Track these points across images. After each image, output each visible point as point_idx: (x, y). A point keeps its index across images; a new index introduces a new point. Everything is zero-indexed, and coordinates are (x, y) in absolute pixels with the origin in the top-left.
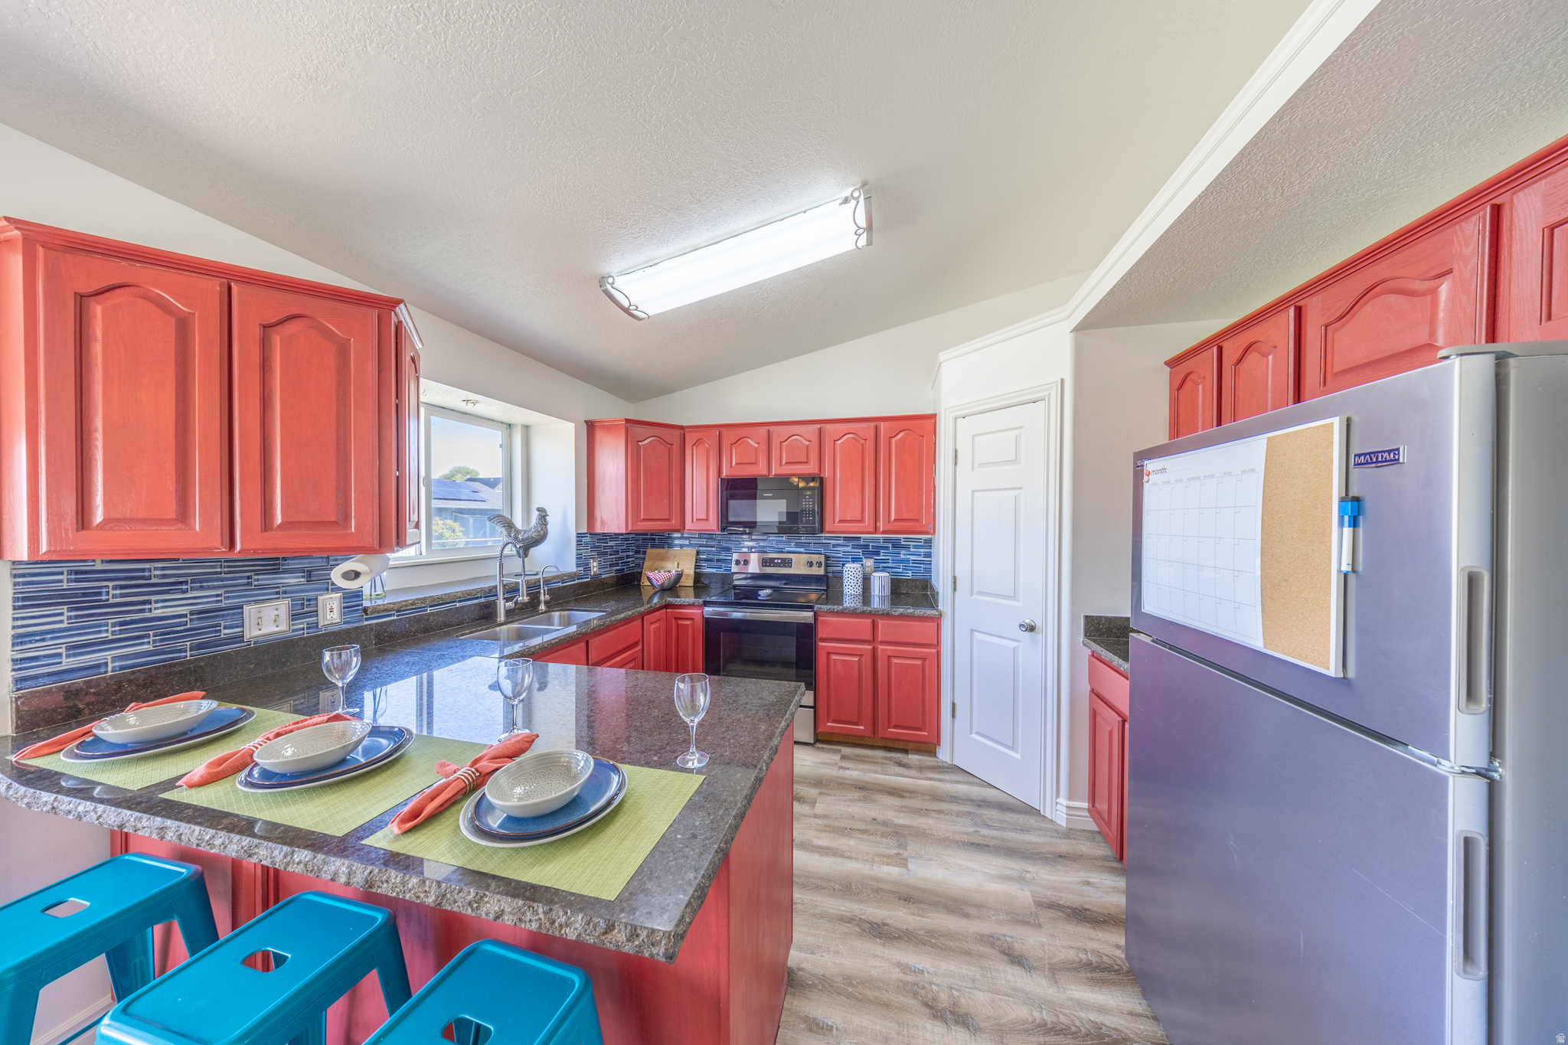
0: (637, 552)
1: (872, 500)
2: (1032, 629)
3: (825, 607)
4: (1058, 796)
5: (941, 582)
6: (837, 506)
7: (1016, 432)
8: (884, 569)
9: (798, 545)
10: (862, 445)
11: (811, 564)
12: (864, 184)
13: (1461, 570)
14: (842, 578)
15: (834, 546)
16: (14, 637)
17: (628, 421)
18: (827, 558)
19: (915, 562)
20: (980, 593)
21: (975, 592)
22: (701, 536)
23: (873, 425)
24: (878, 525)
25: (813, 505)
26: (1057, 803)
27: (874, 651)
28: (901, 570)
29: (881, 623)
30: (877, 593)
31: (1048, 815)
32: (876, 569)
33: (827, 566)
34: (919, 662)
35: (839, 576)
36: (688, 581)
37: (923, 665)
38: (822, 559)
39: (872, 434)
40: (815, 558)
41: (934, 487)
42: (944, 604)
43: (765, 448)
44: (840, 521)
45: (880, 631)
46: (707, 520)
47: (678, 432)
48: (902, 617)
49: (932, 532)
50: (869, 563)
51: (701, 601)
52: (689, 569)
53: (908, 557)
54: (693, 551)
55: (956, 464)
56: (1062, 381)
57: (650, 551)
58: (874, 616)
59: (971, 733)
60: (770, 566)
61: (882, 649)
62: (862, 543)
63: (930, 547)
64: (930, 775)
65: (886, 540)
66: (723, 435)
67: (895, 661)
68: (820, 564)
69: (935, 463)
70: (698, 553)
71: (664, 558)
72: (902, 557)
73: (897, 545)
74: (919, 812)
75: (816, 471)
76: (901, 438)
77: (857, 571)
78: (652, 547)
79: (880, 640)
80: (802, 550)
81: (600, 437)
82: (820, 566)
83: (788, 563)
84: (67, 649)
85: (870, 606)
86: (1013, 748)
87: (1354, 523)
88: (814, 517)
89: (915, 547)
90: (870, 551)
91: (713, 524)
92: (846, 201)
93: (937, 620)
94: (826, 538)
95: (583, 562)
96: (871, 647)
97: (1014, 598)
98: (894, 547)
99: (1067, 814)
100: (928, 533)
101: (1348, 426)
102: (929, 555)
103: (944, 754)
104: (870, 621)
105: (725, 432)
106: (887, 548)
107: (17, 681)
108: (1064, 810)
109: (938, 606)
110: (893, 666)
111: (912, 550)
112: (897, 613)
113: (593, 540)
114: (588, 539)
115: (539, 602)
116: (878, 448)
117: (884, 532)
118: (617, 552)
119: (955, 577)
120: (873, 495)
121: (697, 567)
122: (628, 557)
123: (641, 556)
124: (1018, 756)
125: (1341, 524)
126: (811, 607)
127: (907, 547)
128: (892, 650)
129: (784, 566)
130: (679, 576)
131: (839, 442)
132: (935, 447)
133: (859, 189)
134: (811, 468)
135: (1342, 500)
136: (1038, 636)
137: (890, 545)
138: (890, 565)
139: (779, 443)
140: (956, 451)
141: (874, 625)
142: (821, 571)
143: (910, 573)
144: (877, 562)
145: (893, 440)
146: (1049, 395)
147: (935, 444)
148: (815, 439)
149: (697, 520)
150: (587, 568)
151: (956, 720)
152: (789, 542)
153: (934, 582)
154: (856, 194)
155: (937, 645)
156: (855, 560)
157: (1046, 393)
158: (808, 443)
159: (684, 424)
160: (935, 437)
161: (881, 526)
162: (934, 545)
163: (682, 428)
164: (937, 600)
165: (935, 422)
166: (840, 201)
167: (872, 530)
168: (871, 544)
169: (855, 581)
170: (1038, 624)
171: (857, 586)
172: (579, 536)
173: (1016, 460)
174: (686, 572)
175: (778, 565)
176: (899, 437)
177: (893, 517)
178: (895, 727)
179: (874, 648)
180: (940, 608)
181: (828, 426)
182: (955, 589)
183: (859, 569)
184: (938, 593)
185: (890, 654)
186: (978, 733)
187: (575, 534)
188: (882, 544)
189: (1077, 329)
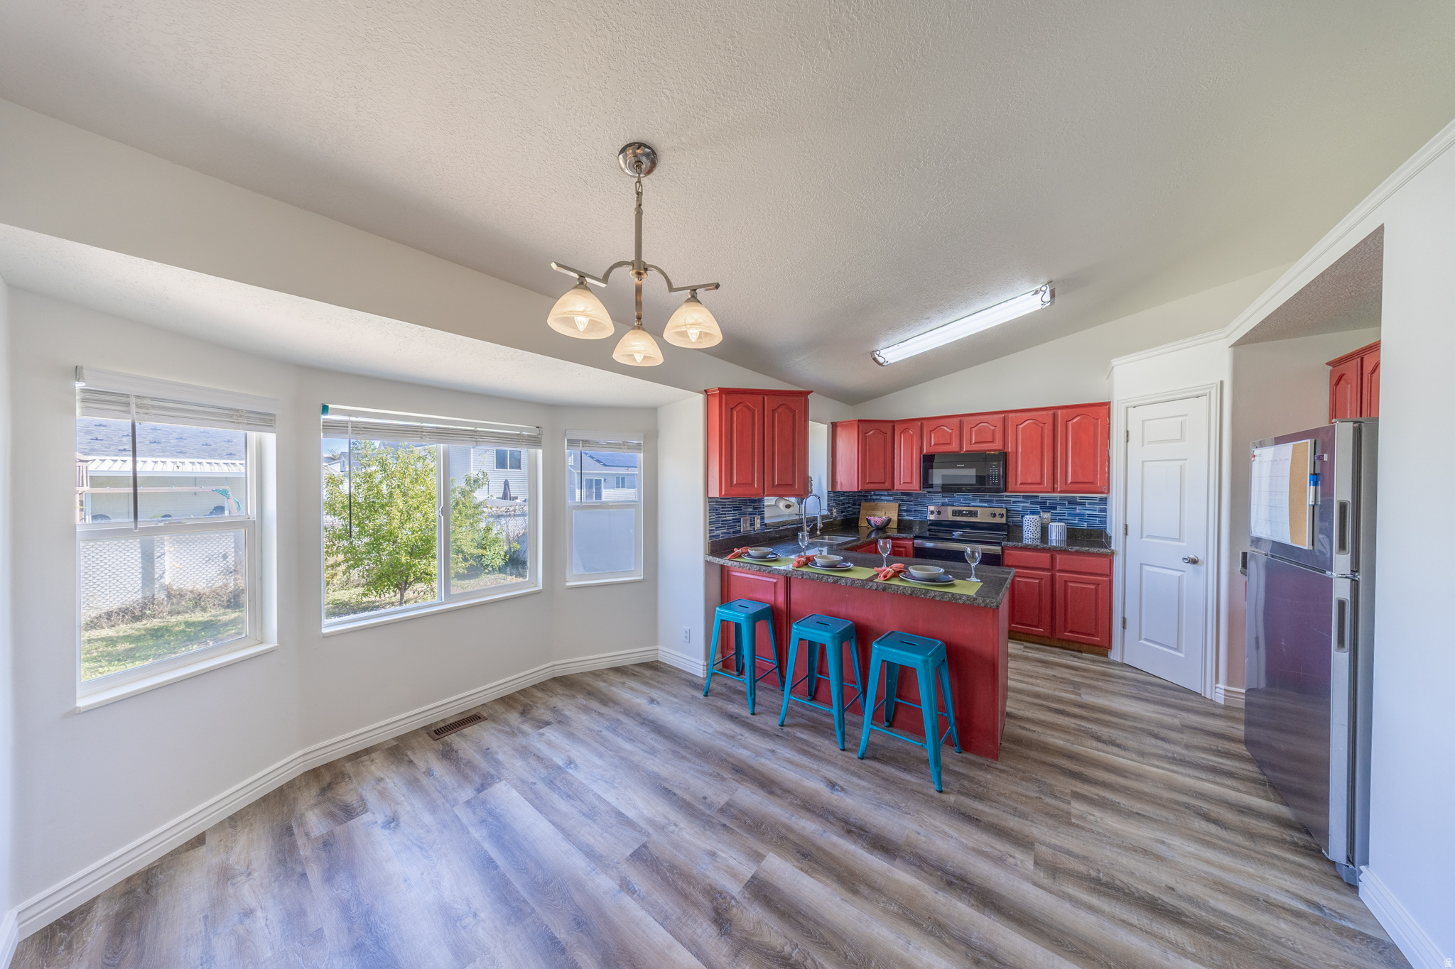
0: (854, 504)
1: (1050, 468)
2: (1194, 562)
3: (1011, 544)
4: (1217, 681)
5: (1114, 529)
6: (1019, 472)
7: (1182, 418)
8: (1060, 520)
9: (982, 501)
10: (1042, 427)
11: (994, 515)
12: (1050, 282)
13: (1337, 501)
14: (1021, 527)
15: (1014, 502)
16: (710, 522)
17: (859, 421)
18: (1008, 511)
19: (1090, 515)
20: (1148, 536)
21: (1145, 535)
22: (903, 494)
23: (1051, 412)
24: (1056, 486)
25: (999, 471)
26: (1216, 687)
27: (1053, 577)
28: (1076, 522)
29: (1058, 557)
30: (1054, 537)
31: (1208, 696)
32: (1053, 520)
33: (1008, 517)
34: (1093, 587)
35: (1019, 526)
36: (894, 525)
37: (1096, 590)
38: (1004, 512)
39: (1050, 420)
40: (998, 511)
41: (1109, 458)
42: (1116, 545)
43: (958, 432)
44: (1022, 484)
45: (1058, 562)
46: (911, 483)
47: (891, 424)
48: (1077, 553)
49: (1106, 491)
50: (1047, 516)
51: (912, 536)
52: (895, 517)
53: (1083, 511)
54: (897, 505)
55: (1127, 441)
56: (1222, 382)
57: (863, 504)
58: (1053, 551)
59: (1140, 639)
60: (959, 516)
61: (1059, 576)
62: (1039, 500)
63: (1105, 504)
64: (1101, 665)
65: (1061, 498)
66: (921, 424)
67: (1071, 584)
68: (1002, 516)
69: (1109, 438)
70: (900, 505)
71: (875, 509)
72: (1078, 511)
73: (1072, 502)
74: (1092, 678)
75: (1001, 447)
76: (1077, 422)
77: (1036, 521)
78: (866, 501)
79: (1057, 569)
80: (986, 505)
81: (839, 430)
82: (1002, 517)
83: (975, 514)
84: (716, 528)
85: (1048, 544)
86: (1177, 649)
87: (1316, 484)
88: (999, 480)
89: (1090, 504)
90: (1047, 506)
91: (915, 486)
92: (1036, 292)
93: (1110, 556)
94: (1007, 496)
95: (830, 510)
96: (1050, 574)
97: (1179, 539)
98: (1069, 503)
99: (1225, 695)
100: (1103, 493)
101: (1315, 443)
102: (1104, 510)
103: (1114, 655)
104: (1049, 555)
105: (925, 422)
106: (1064, 504)
107: (710, 536)
108: (1223, 692)
109: (1110, 547)
110: (1069, 591)
111: (1087, 506)
112: (1073, 550)
113: (836, 495)
114: (832, 495)
115: (817, 530)
116: (1056, 429)
117: (1061, 492)
118: (844, 504)
119: (1126, 525)
120: (1051, 464)
121: (899, 515)
122: (849, 507)
123: (857, 507)
124: (1182, 655)
125: (1310, 485)
126: (999, 544)
127: (1083, 504)
128: (1068, 576)
129: (971, 516)
130: (889, 521)
131: (1021, 426)
132: (1109, 427)
133: (1045, 285)
134: (997, 445)
135: (1311, 474)
136: (1202, 568)
137: (1066, 502)
138: (1066, 518)
139: (969, 429)
140: (1127, 432)
141: (1053, 559)
142: (1004, 520)
143: (1085, 525)
144: (1053, 515)
145: (1070, 423)
146: (1210, 392)
147: (1109, 424)
148: (1000, 425)
149: (904, 483)
150: (832, 514)
151: (1126, 631)
152: (974, 501)
153: (1108, 531)
154: (1044, 288)
155: (1110, 574)
156: (1033, 513)
157: (1207, 391)
158: (993, 428)
159: (894, 419)
160: (1109, 419)
161: (1058, 487)
162: (1109, 502)
163: (893, 422)
164: (1110, 542)
165: (1109, 408)
166: (1033, 293)
167: (1050, 490)
168: (1048, 501)
169: (1034, 528)
170: (1201, 557)
171: (1036, 532)
172: (829, 492)
173: (1182, 439)
174: (893, 518)
175: (966, 515)
176: (1075, 420)
177: (1070, 480)
178: (1071, 632)
179: (1052, 574)
180: (1113, 548)
181: (1011, 415)
182: (1126, 534)
183: (1038, 519)
184: (1111, 537)
185: (1067, 579)
186: (1146, 639)
187: (826, 492)
188: (1058, 501)
189: (1235, 345)
